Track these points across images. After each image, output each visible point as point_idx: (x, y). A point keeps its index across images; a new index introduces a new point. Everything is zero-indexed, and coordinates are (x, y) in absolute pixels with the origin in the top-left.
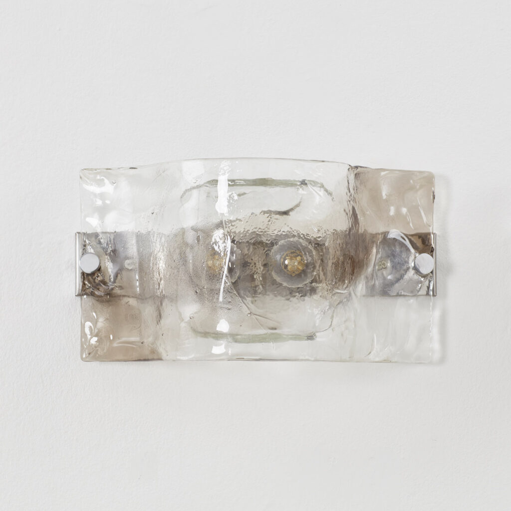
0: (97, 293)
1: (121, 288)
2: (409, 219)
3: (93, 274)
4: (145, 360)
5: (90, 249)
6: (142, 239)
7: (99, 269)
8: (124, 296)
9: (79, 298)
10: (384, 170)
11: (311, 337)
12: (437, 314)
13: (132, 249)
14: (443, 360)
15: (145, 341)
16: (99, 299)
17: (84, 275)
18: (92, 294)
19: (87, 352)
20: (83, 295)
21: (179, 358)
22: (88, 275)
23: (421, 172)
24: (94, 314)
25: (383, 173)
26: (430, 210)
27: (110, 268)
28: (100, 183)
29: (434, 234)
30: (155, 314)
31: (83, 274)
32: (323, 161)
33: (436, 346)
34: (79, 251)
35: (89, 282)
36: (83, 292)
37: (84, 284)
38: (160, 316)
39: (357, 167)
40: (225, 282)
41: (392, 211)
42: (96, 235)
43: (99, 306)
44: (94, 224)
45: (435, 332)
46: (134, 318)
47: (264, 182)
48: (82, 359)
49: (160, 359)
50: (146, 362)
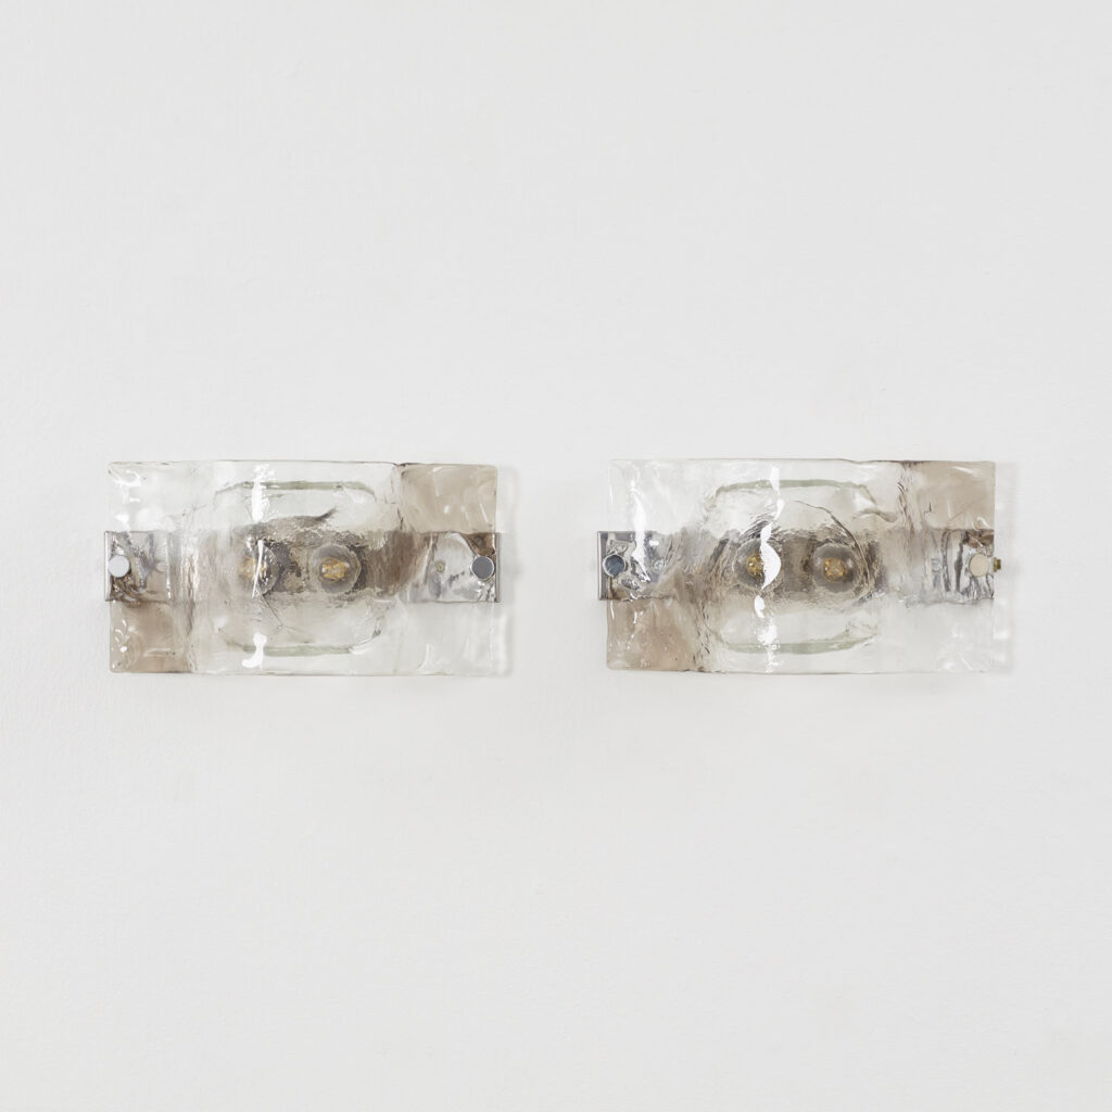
0: (127, 598)
1: (152, 592)
2: (467, 517)
3: (122, 578)
4: (176, 672)
5: (120, 551)
6: (174, 538)
7: (130, 572)
8: (156, 601)
9: (108, 603)
10: (437, 465)
11: (347, 650)
12: (503, 620)
13: (163, 552)
14: (509, 672)
15: (176, 651)
16: (130, 605)
17: (113, 580)
18: (122, 599)
19: (116, 662)
20: (111, 600)
21: (208, 672)
22: (117, 578)
23: (481, 466)
24: (124, 622)
25: (435, 470)
26: (492, 507)
27: (140, 573)
28: (130, 478)
29: (496, 535)
30: (186, 623)
31: (112, 577)
32: (363, 462)
33: (502, 656)
34: (108, 552)
35: (119, 585)
36: (113, 596)
37: (113, 589)
38: (190, 626)
39: (404, 465)
40: (256, 593)
41: (447, 509)
42: (125, 535)
43: (130, 612)
44: (123, 522)
45: (500, 640)
46: (165, 626)
47: (298, 486)
48: (112, 670)
49: (189, 672)
50: (177, 675)
